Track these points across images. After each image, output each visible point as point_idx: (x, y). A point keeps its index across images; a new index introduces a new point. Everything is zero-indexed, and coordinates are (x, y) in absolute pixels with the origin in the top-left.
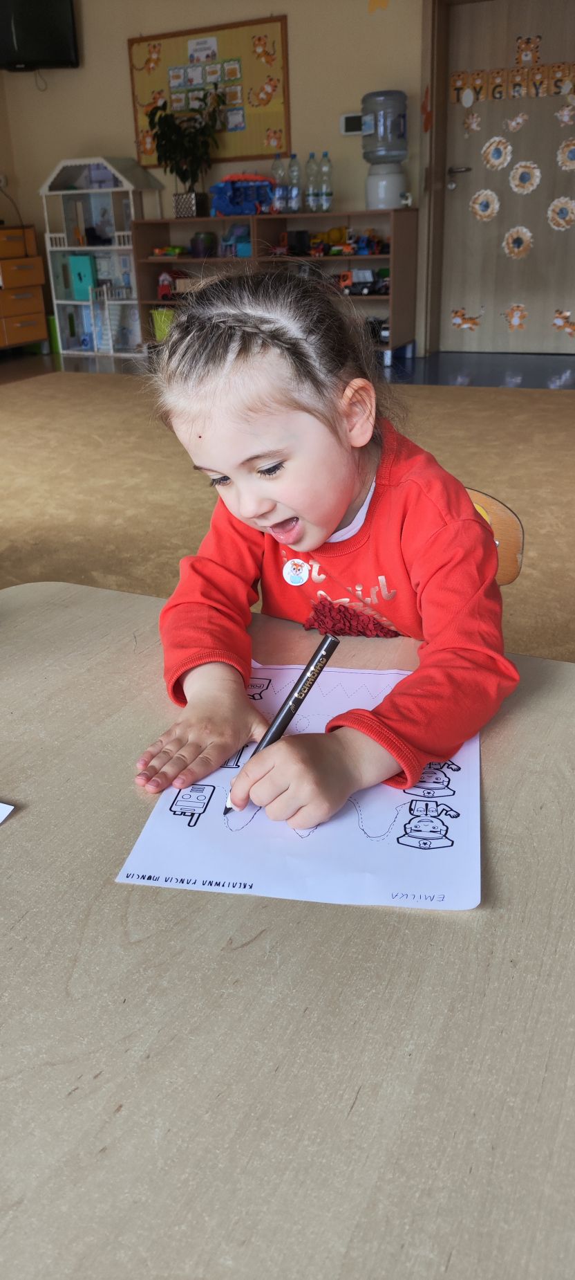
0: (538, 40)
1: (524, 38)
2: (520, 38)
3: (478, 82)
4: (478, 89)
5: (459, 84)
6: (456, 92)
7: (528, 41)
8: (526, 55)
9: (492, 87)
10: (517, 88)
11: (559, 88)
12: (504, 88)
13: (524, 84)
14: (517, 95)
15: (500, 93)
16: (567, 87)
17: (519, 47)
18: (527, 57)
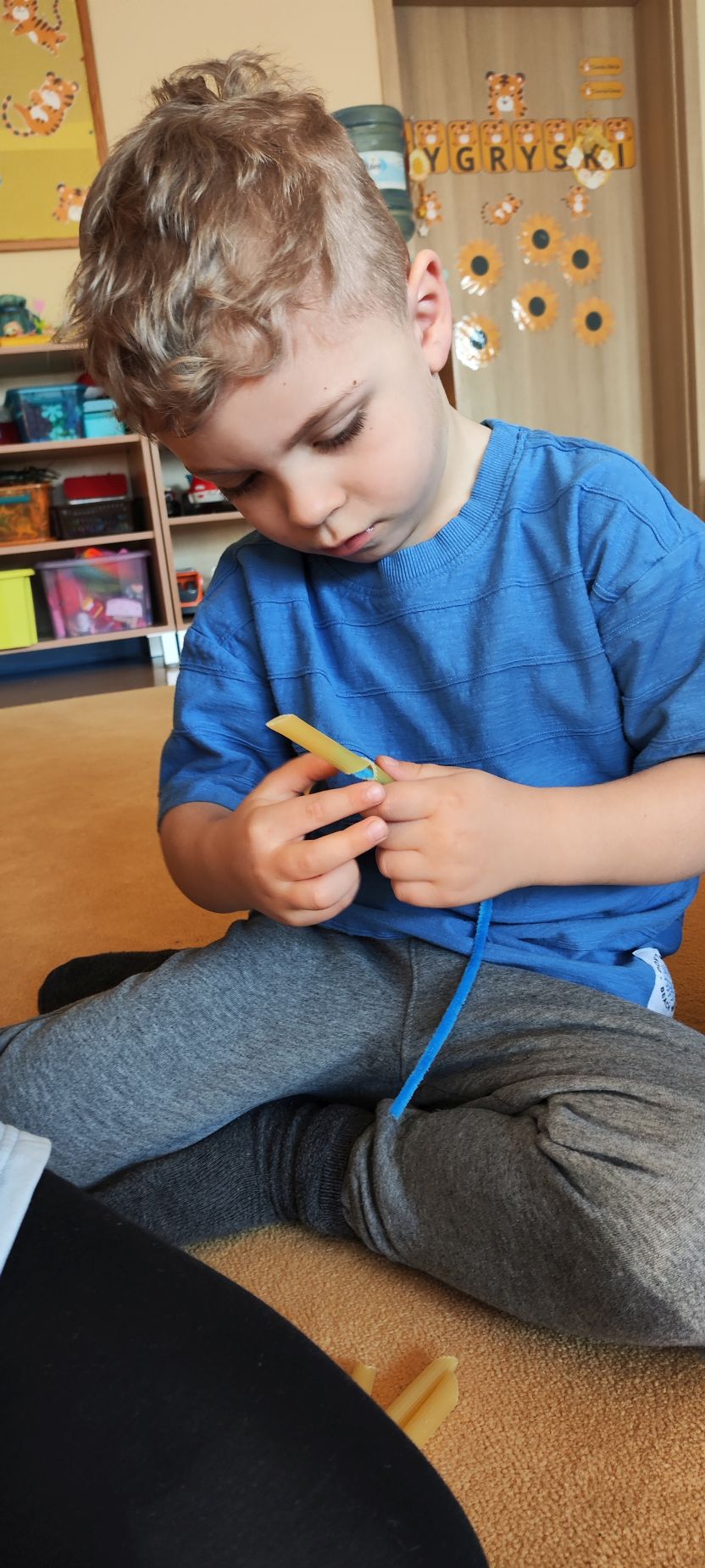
0: (520, 80)
1: (499, 75)
2: (490, 74)
3: (431, 140)
4: (431, 152)
7: (505, 80)
8: (505, 103)
9: (454, 151)
10: (497, 154)
11: (563, 158)
12: (474, 154)
13: (507, 148)
14: (497, 165)
15: (470, 160)
16: (575, 157)
17: (491, 89)
18: (506, 105)
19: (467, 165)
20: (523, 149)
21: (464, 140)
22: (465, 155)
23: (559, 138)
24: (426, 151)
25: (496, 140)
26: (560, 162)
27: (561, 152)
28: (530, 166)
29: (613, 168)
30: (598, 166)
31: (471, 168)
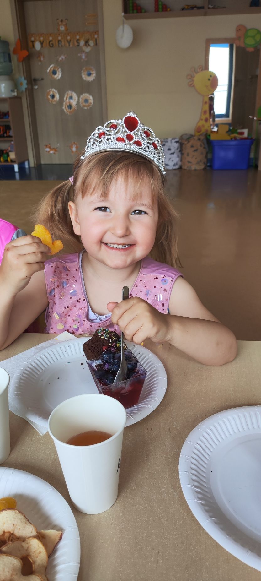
0: (66, 21)
1: (60, 20)
2: (58, 19)
3: (42, 39)
4: (42, 42)
5: (33, 39)
6: (32, 43)
7: (62, 21)
8: (62, 27)
9: (48, 42)
10: (60, 42)
11: (79, 43)
12: (54, 42)
13: (63, 41)
14: (60, 45)
15: (52, 44)
16: (82, 43)
17: (58, 24)
18: (62, 28)
19: (51, 45)
20: (67, 41)
21: (51, 38)
22: (51, 43)
23: (78, 37)
24: (40, 42)
25: (60, 38)
26: (78, 44)
27: (78, 41)
28: (69, 45)
29: (93, 46)
30: (89, 45)
31: (53, 46)
